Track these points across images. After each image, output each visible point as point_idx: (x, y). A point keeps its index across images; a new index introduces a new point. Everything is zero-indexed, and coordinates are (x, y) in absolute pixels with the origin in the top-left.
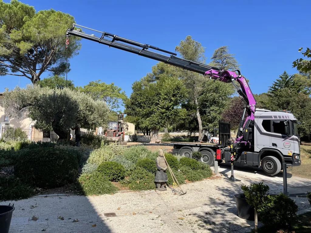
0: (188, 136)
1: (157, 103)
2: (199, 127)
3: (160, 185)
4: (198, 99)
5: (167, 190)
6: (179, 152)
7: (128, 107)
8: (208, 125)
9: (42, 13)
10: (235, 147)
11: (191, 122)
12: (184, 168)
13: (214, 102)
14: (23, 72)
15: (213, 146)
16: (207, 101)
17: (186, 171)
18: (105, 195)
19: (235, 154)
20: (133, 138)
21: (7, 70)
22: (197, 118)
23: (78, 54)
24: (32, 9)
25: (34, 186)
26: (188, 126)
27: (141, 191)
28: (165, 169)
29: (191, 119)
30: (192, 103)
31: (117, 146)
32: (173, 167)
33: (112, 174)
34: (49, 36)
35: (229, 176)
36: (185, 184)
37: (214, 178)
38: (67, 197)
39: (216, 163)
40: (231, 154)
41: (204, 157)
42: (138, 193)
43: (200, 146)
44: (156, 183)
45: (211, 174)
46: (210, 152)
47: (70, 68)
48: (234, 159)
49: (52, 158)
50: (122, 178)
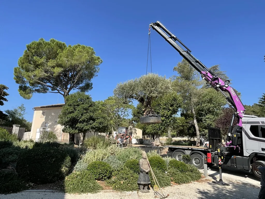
1: (158, 112)
2: (196, 133)
3: (142, 187)
4: (194, 108)
5: (149, 192)
6: (173, 155)
7: (135, 116)
8: (204, 131)
9: (70, 47)
10: (222, 151)
11: (189, 129)
12: (173, 170)
13: (209, 111)
14: (58, 90)
15: (204, 150)
16: (202, 110)
17: (173, 173)
18: (87, 193)
19: (222, 158)
20: (140, 141)
21: (48, 90)
22: (194, 125)
23: (97, 76)
24: (64, 44)
25: (28, 181)
26: (187, 132)
27: (123, 192)
28: (147, 171)
29: (189, 126)
30: (189, 112)
31: (117, 147)
32: (161, 169)
33: (98, 174)
35: (218, 180)
36: (170, 186)
37: (202, 181)
38: (52, 194)
39: (206, 166)
40: (219, 158)
41: (196, 160)
42: (119, 193)
43: (192, 150)
44: (139, 184)
45: (200, 177)
46: (201, 155)
47: (92, 87)
48: (222, 163)
49: (45, 156)
50: (109, 178)
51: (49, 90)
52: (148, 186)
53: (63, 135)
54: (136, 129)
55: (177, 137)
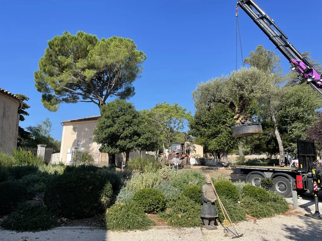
0: (268, 158)
1: (223, 122)
2: (279, 148)
3: (207, 221)
4: (275, 115)
5: (217, 229)
6: (247, 179)
7: (192, 127)
8: (291, 145)
9: (103, 40)
10: (318, 173)
11: (268, 143)
12: (248, 199)
13: (297, 118)
14: (91, 99)
15: (291, 171)
16: (287, 117)
17: (249, 203)
18: (135, 230)
19: (319, 182)
20: (201, 162)
21: (78, 98)
22: (276, 138)
23: (141, 77)
24: (95, 38)
25: (60, 215)
26: (265, 147)
27: (182, 229)
28: (213, 201)
29: (268, 139)
30: (268, 120)
31: (170, 169)
32: (231, 197)
33: (148, 205)
34: (110, 61)
35: (313, 212)
36: (246, 221)
37: (291, 214)
38: (90, 231)
39: (295, 193)
40: (314, 182)
41: (280, 186)
42: (177, 230)
43: (274, 171)
44: (203, 218)
45: (287, 208)
46: (287, 178)
47: (134, 92)
48: (319, 189)
49: (80, 183)
50: (163, 210)
51: (80, 99)
52: (215, 220)
53: (100, 156)
54: (195, 145)
55: (251, 155)
